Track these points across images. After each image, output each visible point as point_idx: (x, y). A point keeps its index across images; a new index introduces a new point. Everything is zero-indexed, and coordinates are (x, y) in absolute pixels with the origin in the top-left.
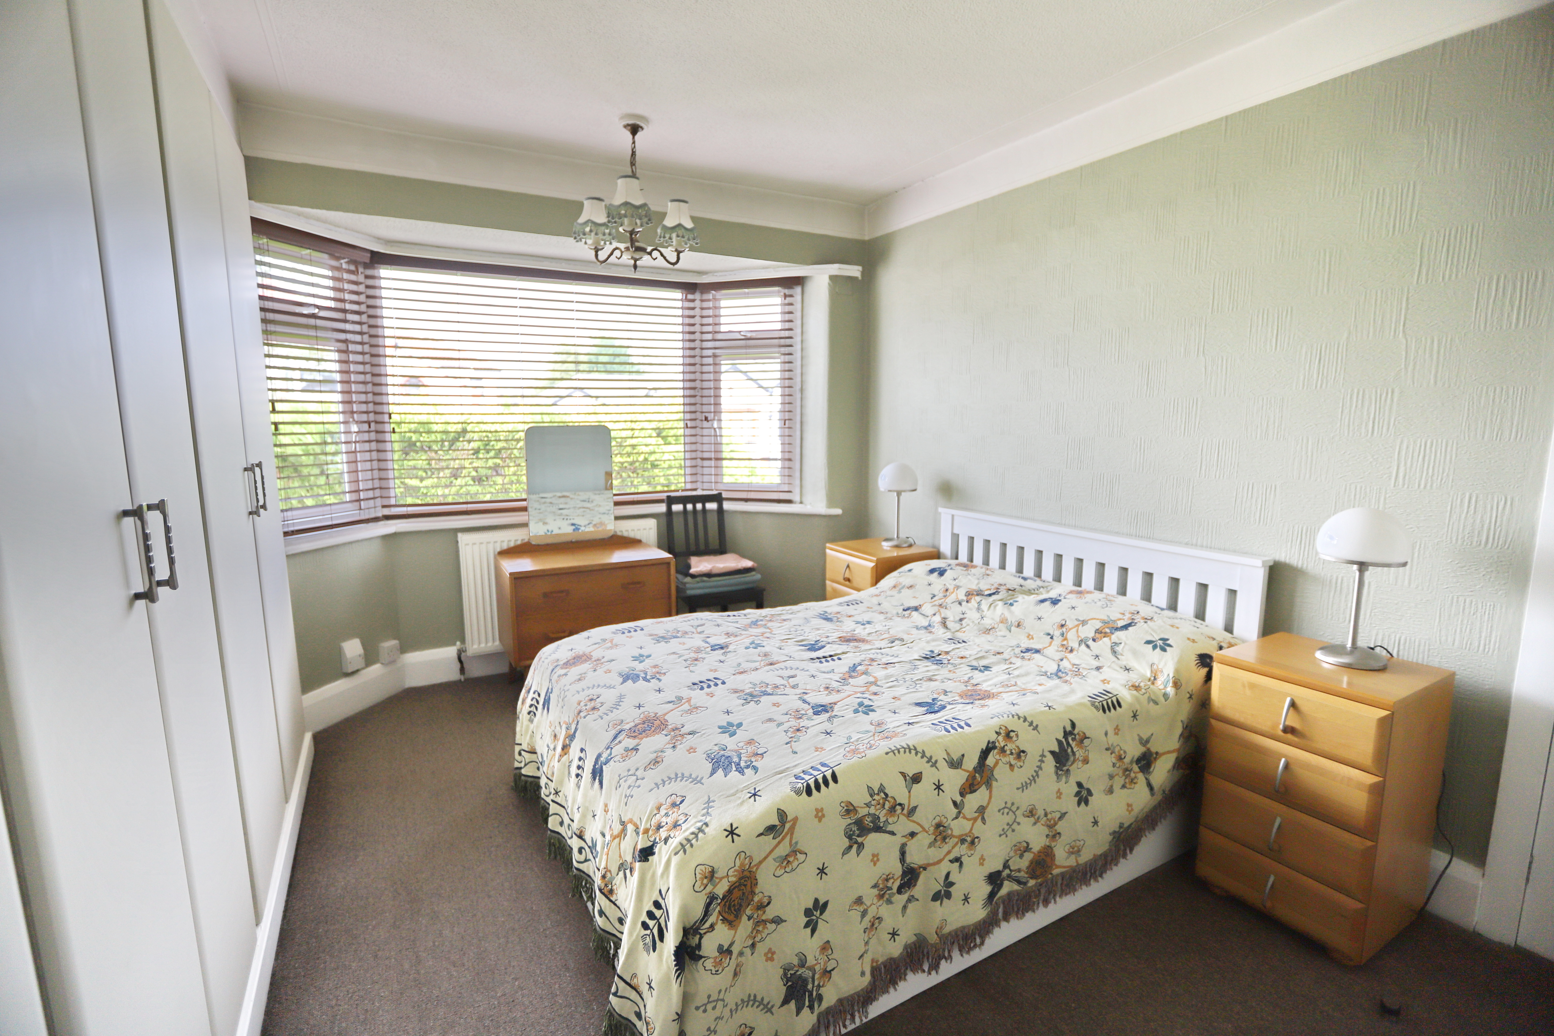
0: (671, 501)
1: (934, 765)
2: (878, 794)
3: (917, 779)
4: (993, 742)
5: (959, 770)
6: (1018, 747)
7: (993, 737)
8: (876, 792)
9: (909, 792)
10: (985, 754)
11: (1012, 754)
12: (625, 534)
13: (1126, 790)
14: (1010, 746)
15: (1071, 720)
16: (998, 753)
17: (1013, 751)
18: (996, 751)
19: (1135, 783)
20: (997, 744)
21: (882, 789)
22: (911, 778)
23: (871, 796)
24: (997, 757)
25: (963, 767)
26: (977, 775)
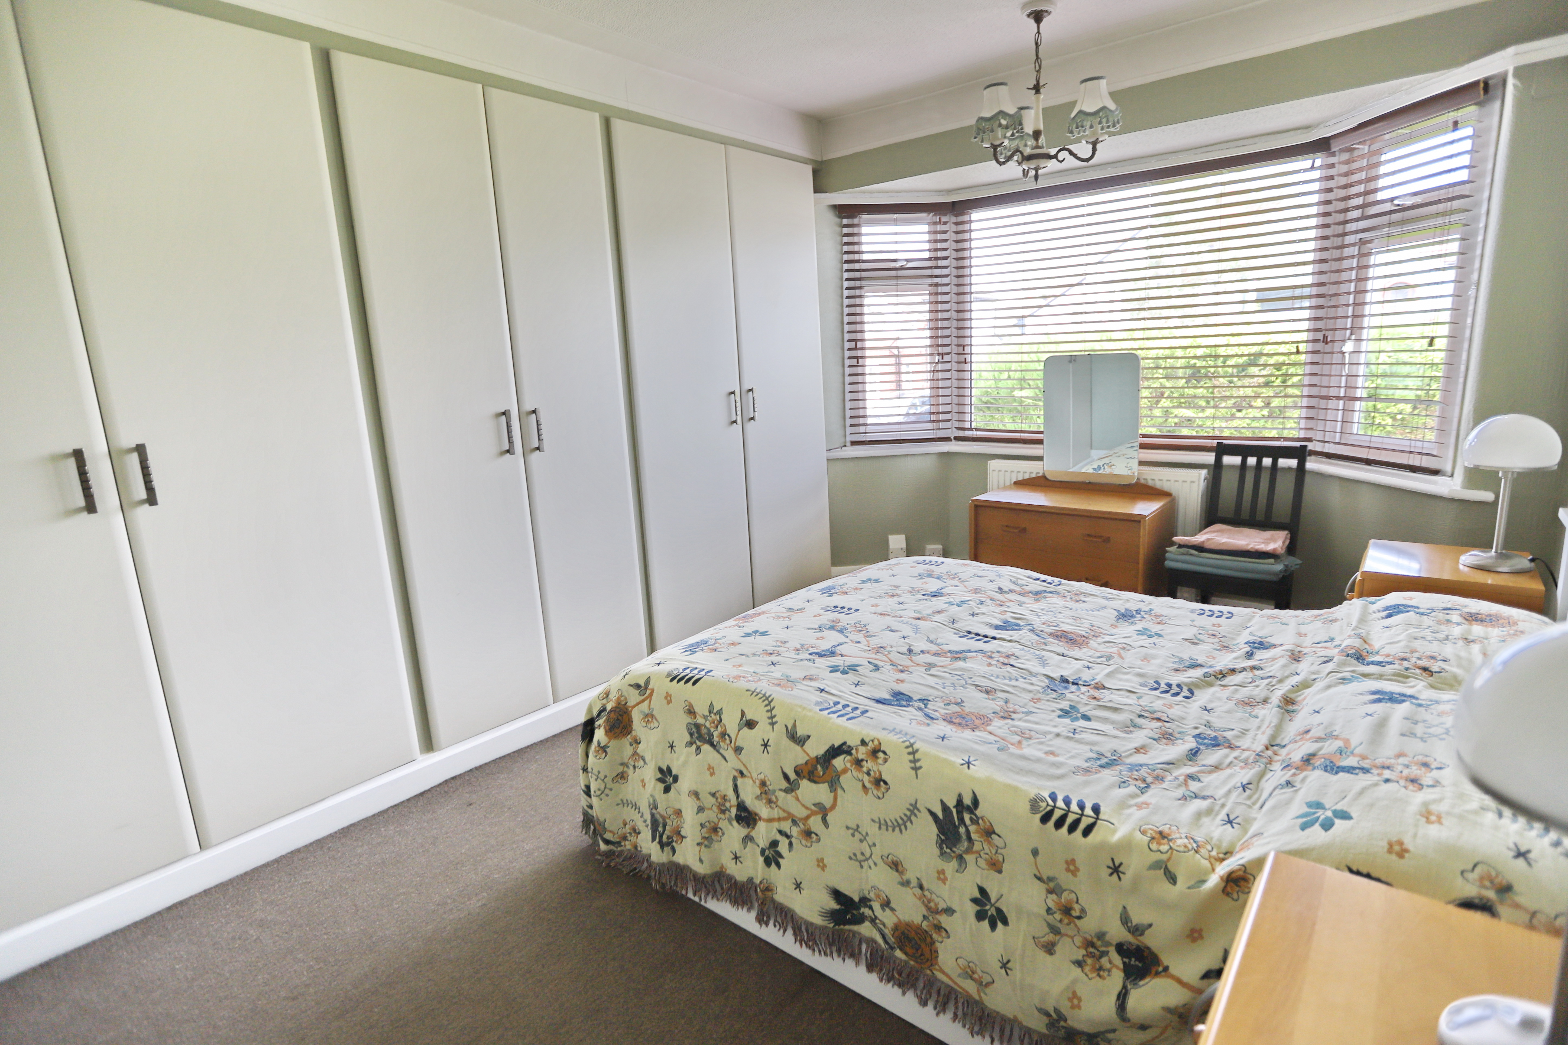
0: (1222, 450)
1: (773, 724)
2: (715, 714)
3: (751, 724)
4: (849, 746)
5: (798, 748)
6: (880, 773)
7: (853, 742)
8: (715, 711)
9: (739, 731)
10: (836, 751)
11: (868, 774)
12: (1150, 483)
13: (1079, 970)
14: (868, 765)
15: (974, 792)
16: (850, 761)
17: (872, 773)
18: (848, 758)
19: (1099, 975)
20: (854, 752)
21: (720, 712)
22: (747, 721)
23: (710, 712)
24: (848, 765)
25: (804, 747)
26: (819, 766)
